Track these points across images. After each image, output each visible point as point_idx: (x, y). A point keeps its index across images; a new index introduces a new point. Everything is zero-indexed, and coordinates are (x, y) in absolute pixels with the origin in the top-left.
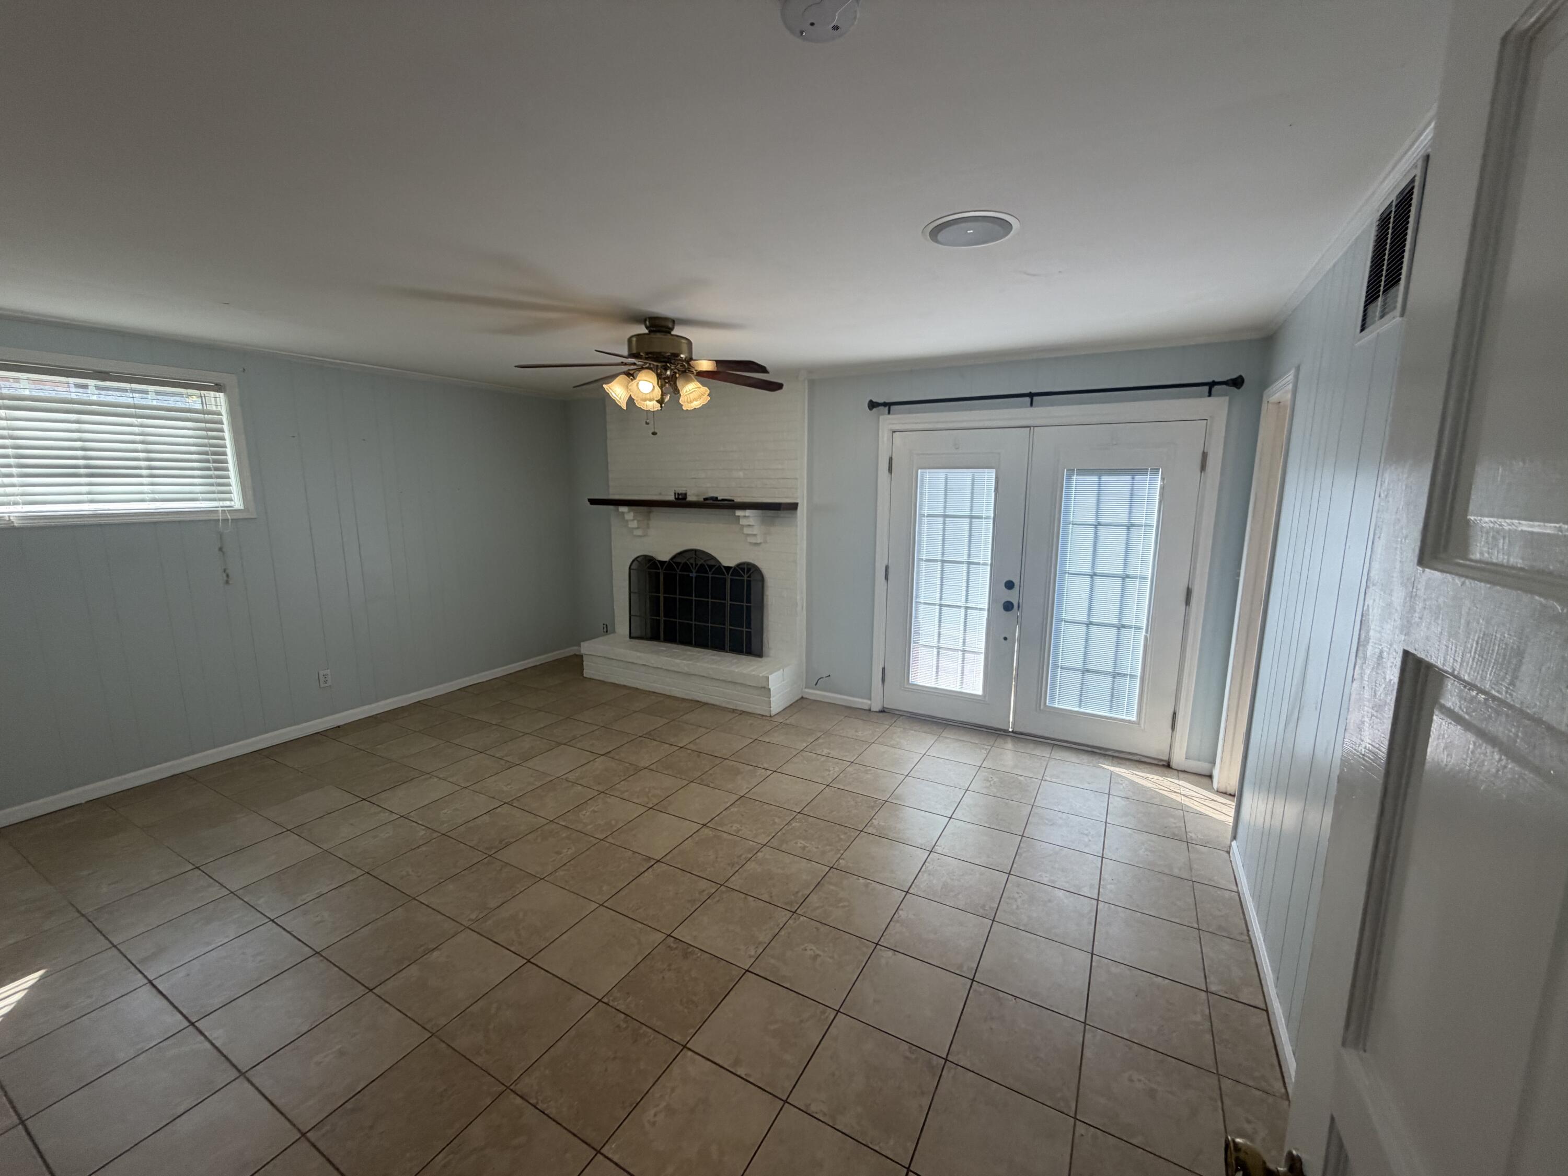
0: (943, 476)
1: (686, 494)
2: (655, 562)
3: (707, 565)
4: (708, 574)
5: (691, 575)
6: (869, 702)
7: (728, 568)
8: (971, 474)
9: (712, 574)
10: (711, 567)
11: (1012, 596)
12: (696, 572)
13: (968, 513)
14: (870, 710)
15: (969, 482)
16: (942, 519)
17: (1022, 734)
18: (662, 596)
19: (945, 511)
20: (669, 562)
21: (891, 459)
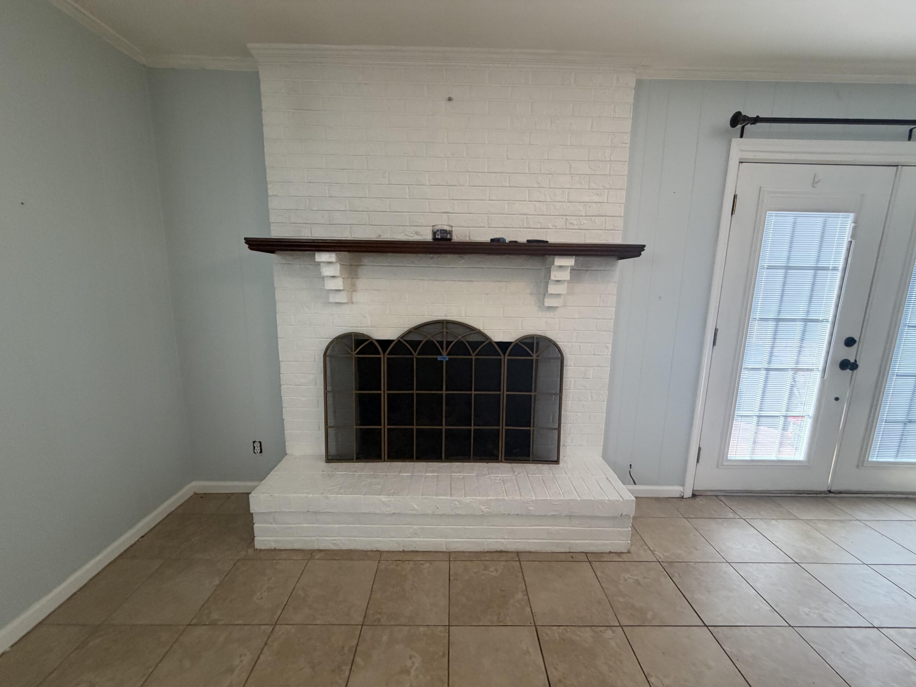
0: (791, 220)
1: (450, 233)
2: (371, 343)
3: (467, 342)
4: (470, 355)
5: (439, 358)
6: (680, 488)
7: (504, 345)
8: (822, 219)
9: (476, 355)
10: (475, 345)
11: (850, 354)
12: (448, 354)
13: (812, 264)
14: (682, 497)
15: (819, 229)
16: (783, 271)
17: (840, 493)
18: (384, 393)
19: (788, 262)
20: (399, 341)
21: (735, 197)
